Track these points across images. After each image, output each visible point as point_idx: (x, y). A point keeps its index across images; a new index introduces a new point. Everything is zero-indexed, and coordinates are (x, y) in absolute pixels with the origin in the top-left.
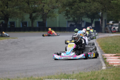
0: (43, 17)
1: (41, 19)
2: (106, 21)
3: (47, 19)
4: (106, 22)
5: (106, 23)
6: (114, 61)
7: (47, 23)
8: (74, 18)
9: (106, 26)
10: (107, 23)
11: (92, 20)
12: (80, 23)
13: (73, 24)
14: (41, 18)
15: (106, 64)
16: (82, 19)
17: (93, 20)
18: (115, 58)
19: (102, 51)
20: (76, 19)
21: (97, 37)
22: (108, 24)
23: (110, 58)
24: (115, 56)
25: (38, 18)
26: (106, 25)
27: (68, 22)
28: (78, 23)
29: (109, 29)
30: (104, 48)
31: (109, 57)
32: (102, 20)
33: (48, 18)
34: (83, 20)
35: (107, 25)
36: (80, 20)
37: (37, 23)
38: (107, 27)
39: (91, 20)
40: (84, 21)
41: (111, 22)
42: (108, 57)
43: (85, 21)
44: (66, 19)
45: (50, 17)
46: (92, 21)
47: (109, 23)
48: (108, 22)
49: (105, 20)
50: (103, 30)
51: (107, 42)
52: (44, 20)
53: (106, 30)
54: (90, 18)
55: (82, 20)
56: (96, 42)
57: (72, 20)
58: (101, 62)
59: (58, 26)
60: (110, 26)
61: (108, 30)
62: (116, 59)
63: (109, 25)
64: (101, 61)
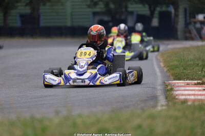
0: (31, 2)
1: (28, 8)
2: (188, 12)
3: (41, 7)
4: (188, 15)
5: (188, 18)
6: (193, 95)
7: (42, 18)
8: (107, 5)
9: (187, 24)
10: (190, 18)
11: (152, 9)
12: (123, 17)
13: (106, 18)
14: (26, 5)
15: (168, 101)
16: (126, 7)
17: (154, 10)
18: (197, 88)
19: (168, 74)
20: (112, 6)
21: (161, 49)
22: (193, 20)
23: (183, 88)
24: (198, 84)
25: (19, 4)
26: (188, 21)
27: (95, 14)
28: (118, 17)
29: (194, 32)
30: (173, 69)
31: (181, 86)
32: (176, 9)
33: (44, 5)
34: (130, 10)
35: (190, 23)
36: (124, 10)
37: (18, 18)
38: (191, 27)
39: (150, 10)
40: (132, 13)
41: (200, 17)
42: (178, 86)
43: (135, 13)
44: (89, 6)
45: (48, 4)
46: (152, 13)
47: (194, 17)
48: (193, 15)
49: (185, 10)
50: (180, 34)
51: (183, 56)
52: (33, 9)
53: (188, 35)
54: (147, 6)
55: (126, 10)
56: (159, 57)
57: (104, 10)
58: (156, 98)
59: (69, 24)
60: (198, 25)
61: (193, 35)
62: (200, 90)
63: (195, 23)
64: (158, 94)
